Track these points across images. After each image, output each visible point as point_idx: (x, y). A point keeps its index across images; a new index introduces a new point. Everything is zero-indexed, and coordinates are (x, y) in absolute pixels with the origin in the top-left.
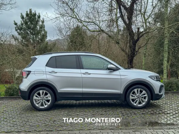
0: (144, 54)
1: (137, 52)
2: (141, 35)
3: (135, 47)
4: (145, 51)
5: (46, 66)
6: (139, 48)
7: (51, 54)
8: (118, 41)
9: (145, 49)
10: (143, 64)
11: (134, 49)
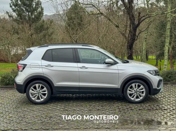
0: (145, 38)
1: (137, 37)
2: (142, 19)
3: (136, 32)
4: (146, 35)
5: (42, 59)
6: (140, 33)
7: (47, 46)
8: (118, 25)
9: (146, 33)
10: (143, 49)
11: (135, 35)
